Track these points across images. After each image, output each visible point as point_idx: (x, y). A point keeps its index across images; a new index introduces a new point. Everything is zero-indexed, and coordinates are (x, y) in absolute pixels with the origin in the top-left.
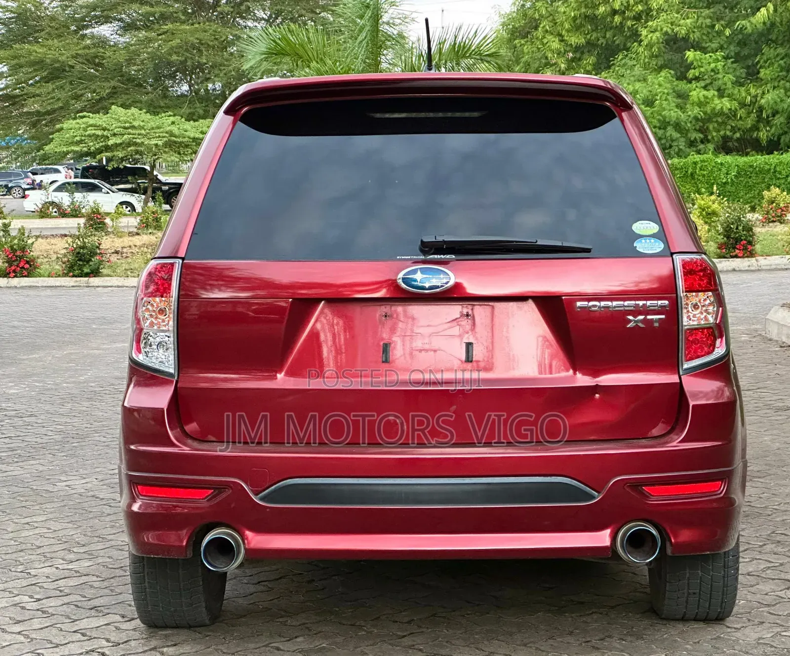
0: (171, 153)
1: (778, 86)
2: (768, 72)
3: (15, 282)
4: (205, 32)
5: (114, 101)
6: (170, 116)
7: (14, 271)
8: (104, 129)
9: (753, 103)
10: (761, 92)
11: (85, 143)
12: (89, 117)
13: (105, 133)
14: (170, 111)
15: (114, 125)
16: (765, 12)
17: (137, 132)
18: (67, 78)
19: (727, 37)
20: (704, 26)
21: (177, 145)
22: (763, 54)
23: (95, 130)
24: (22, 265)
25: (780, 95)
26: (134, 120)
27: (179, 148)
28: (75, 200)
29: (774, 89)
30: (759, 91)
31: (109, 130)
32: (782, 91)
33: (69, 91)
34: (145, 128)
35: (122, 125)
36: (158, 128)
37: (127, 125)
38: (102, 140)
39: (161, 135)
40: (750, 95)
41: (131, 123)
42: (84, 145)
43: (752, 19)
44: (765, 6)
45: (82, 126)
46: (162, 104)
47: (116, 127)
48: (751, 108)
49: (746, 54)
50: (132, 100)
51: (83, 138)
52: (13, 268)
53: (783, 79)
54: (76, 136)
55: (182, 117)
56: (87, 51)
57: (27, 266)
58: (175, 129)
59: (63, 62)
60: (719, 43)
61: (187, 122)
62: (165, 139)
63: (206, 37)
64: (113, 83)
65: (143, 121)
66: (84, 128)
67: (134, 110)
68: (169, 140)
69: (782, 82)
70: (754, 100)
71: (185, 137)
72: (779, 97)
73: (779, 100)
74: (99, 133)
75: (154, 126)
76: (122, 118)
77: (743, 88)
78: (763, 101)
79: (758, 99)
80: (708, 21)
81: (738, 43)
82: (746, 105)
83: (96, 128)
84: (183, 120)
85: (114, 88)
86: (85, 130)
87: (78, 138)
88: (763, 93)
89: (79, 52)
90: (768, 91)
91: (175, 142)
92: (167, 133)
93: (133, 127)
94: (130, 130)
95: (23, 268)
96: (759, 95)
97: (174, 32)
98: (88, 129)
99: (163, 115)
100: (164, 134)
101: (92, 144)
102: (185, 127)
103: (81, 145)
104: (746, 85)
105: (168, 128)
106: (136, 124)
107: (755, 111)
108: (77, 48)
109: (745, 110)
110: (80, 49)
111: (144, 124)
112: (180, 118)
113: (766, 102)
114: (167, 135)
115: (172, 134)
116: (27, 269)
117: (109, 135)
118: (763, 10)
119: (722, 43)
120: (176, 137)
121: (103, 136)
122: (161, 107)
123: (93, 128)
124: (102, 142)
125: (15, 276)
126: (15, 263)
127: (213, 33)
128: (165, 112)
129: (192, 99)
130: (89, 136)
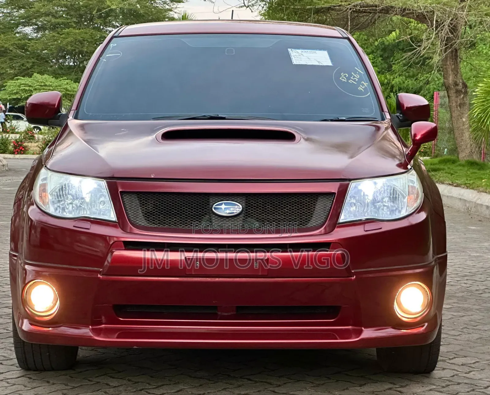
0: (66, 100)
1: (402, 75)
2: (396, 67)
3: (18, 156)
4: (86, 34)
5: (33, 70)
6: (65, 79)
7: (17, 151)
8: (30, 86)
9: (388, 84)
10: (393, 78)
11: (19, 94)
12: (21, 79)
13: (31, 88)
14: (65, 76)
15: (36, 84)
16: (395, 34)
17: (48, 88)
18: (7, 57)
19: (376, 46)
20: (363, 39)
21: (70, 96)
22: (395, 57)
23: (25, 86)
24: (21, 148)
25: (403, 79)
26: (46, 81)
27: (70, 98)
28: (12, 124)
29: (400, 76)
30: (392, 77)
31: (32, 87)
32: (404, 77)
33: (9, 64)
34: (52, 86)
35: (40, 84)
36: (60, 86)
37: (43, 84)
38: (29, 92)
39: (61, 90)
40: (387, 79)
41: (44, 83)
42: (18, 95)
43: (387, 37)
44: (395, 31)
45: (18, 84)
46: (60, 73)
47: (36, 86)
48: (387, 86)
49: (386, 56)
50: (43, 70)
51: (18, 91)
52: (17, 150)
53: (405, 71)
54: (14, 90)
55: (72, 80)
56: (20, 42)
57: (23, 149)
58: (68, 87)
59: (6, 48)
60: (371, 49)
61: (75, 83)
62: (63, 92)
63: (87, 36)
64: (33, 60)
65: (51, 82)
66: (18, 85)
67: (46, 76)
68: (65, 93)
69: (404, 72)
70: (388, 82)
71: (74, 92)
72: (402, 80)
73: (402, 82)
74: (27, 88)
75: (57, 85)
76: (40, 80)
77: (383, 76)
78: (393, 82)
79: (391, 81)
80: (365, 37)
81: (382, 50)
82: (384, 85)
83: (25, 85)
84: (72, 82)
85: (33, 63)
86: (19, 86)
87: (15, 91)
88: (394, 78)
89: (16, 42)
90: (396, 77)
91: (68, 94)
92: (64, 89)
93: (46, 85)
94: (44, 87)
95: (21, 150)
96: (391, 79)
97: (69, 33)
98: (21, 86)
99: (61, 79)
100: (63, 90)
101: (23, 94)
102: (74, 86)
103: (17, 95)
104: (385, 74)
105: (65, 86)
106: (47, 84)
107: (389, 88)
108: (14, 40)
109: (384, 87)
110: (16, 41)
111: (52, 83)
112: (70, 81)
113: (395, 83)
114: (65, 90)
115: (67, 90)
116: (23, 151)
117: (32, 89)
118: (394, 33)
119: (373, 49)
120: (69, 91)
121: (29, 90)
122: (59, 74)
123: (23, 85)
124: (29, 93)
125: (18, 154)
126: (18, 148)
127: (91, 35)
128: (62, 77)
129: (77, 70)
130: (22, 90)
